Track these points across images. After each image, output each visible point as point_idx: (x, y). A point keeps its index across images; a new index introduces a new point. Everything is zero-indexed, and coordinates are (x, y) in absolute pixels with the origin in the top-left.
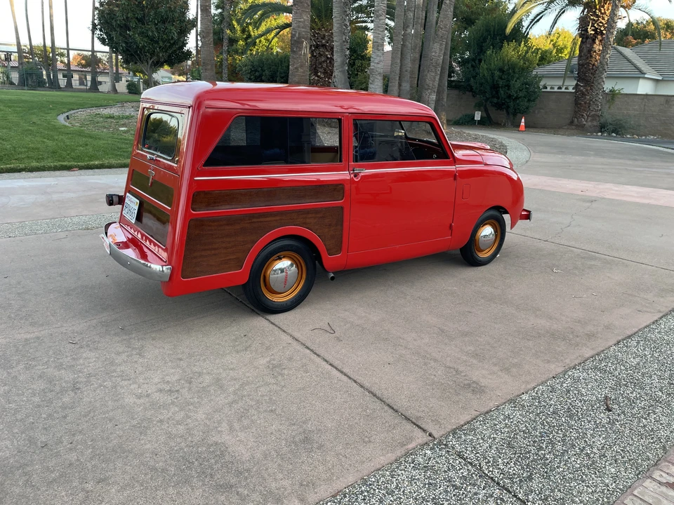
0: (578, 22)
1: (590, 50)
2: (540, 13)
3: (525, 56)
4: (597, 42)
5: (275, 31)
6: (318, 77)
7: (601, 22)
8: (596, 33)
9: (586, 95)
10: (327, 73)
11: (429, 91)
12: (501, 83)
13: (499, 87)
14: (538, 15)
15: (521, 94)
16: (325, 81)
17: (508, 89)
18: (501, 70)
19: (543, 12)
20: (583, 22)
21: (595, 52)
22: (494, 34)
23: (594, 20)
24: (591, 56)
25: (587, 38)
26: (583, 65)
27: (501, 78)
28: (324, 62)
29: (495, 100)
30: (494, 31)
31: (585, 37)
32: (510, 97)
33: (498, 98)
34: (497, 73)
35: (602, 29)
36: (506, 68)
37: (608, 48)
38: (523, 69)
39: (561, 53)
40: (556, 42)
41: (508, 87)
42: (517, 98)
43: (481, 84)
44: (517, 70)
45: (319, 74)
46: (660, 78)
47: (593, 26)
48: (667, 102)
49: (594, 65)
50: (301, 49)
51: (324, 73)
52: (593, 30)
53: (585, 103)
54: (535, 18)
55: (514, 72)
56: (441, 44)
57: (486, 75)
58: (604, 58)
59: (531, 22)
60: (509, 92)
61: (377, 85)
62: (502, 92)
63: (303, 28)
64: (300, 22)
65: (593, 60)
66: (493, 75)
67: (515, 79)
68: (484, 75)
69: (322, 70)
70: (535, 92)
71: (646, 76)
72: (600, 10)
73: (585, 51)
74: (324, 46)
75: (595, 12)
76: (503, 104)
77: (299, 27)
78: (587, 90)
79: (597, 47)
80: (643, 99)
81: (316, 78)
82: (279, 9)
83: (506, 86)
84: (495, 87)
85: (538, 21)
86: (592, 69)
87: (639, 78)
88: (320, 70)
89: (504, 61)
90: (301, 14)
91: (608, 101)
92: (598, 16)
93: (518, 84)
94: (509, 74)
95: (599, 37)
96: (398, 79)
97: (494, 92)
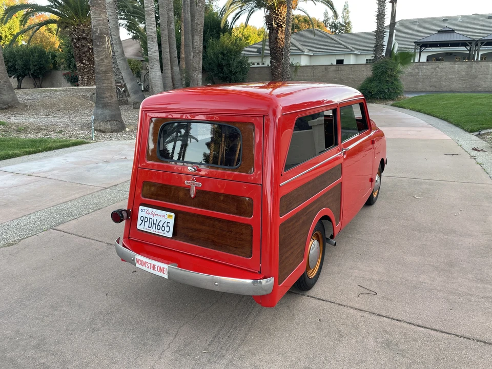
0: (265, 19)
1: (276, 38)
2: (239, 13)
3: (236, 43)
4: (279, 32)
5: (36, 27)
6: (84, 64)
7: (280, 19)
8: (278, 26)
9: (277, 68)
10: (91, 60)
11: (197, 72)
12: (224, 62)
13: (223, 66)
14: (237, 14)
15: (238, 70)
16: (90, 67)
17: (229, 67)
18: (222, 53)
19: (240, 12)
20: (269, 20)
21: (279, 39)
22: (211, 28)
23: (276, 17)
24: (277, 42)
25: (273, 30)
26: (273, 48)
27: (223, 59)
28: (86, 51)
29: (221, 75)
30: (211, 26)
31: (271, 29)
32: (231, 72)
33: (223, 73)
34: (220, 56)
35: (281, 23)
36: (225, 52)
37: (289, 36)
38: (237, 52)
39: (247, 40)
40: (243, 33)
41: (229, 65)
42: (236, 73)
43: (210, 64)
44: (233, 53)
45: (84, 62)
46: (312, 54)
47: (275, 21)
48: (326, 69)
49: (279, 48)
50: (104, 43)
51: (88, 61)
52: (276, 24)
53: (278, 74)
54: (236, 16)
55: (231, 54)
56: (200, 37)
57: (213, 57)
58: (287, 43)
59: (233, 19)
60: (230, 69)
61: (156, 69)
62: (225, 69)
63: (103, 25)
64: (99, 20)
65: (279, 44)
66: (217, 57)
67: (233, 60)
68: (211, 58)
69: (86, 58)
70: (246, 68)
71: (305, 53)
72: (278, 11)
73: (273, 38)
74: (84, 38)
75: (275, 12)
76: (227, 77)
77: (99, 24)
78: (278, 65)
79: (281, 36)
80: (312, 69)
81: (82, 65)
82: (38, 9)
83: (227, 65)
84: (220, 66)
85: (238, 18)
86: (279, 50)
87: (301, 55)
88: (84, 58)
89: (223, 47)
90: (100, 14)
91: (294, 72)
92: (277, 15)
93: (235, 64)
94: (228, 56)
95: (280, 29)
96: (169, 63)
97: (220, 70)
